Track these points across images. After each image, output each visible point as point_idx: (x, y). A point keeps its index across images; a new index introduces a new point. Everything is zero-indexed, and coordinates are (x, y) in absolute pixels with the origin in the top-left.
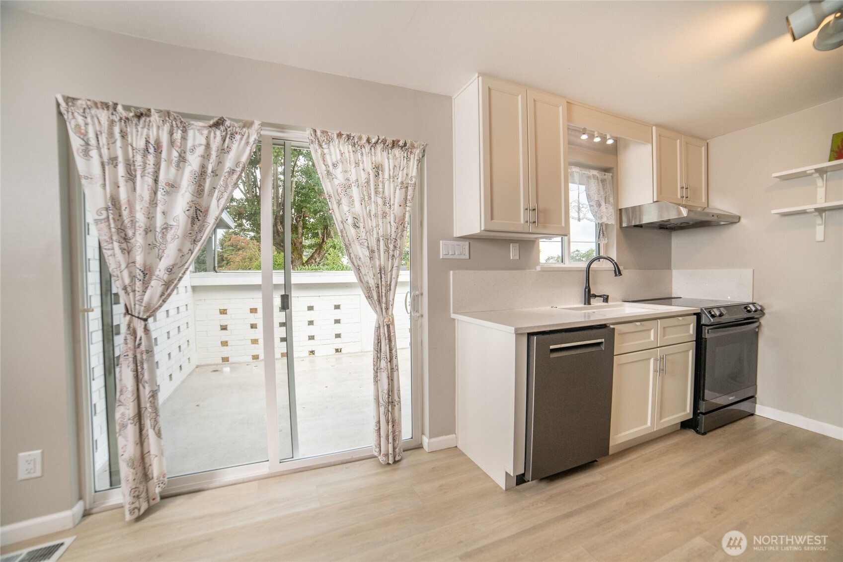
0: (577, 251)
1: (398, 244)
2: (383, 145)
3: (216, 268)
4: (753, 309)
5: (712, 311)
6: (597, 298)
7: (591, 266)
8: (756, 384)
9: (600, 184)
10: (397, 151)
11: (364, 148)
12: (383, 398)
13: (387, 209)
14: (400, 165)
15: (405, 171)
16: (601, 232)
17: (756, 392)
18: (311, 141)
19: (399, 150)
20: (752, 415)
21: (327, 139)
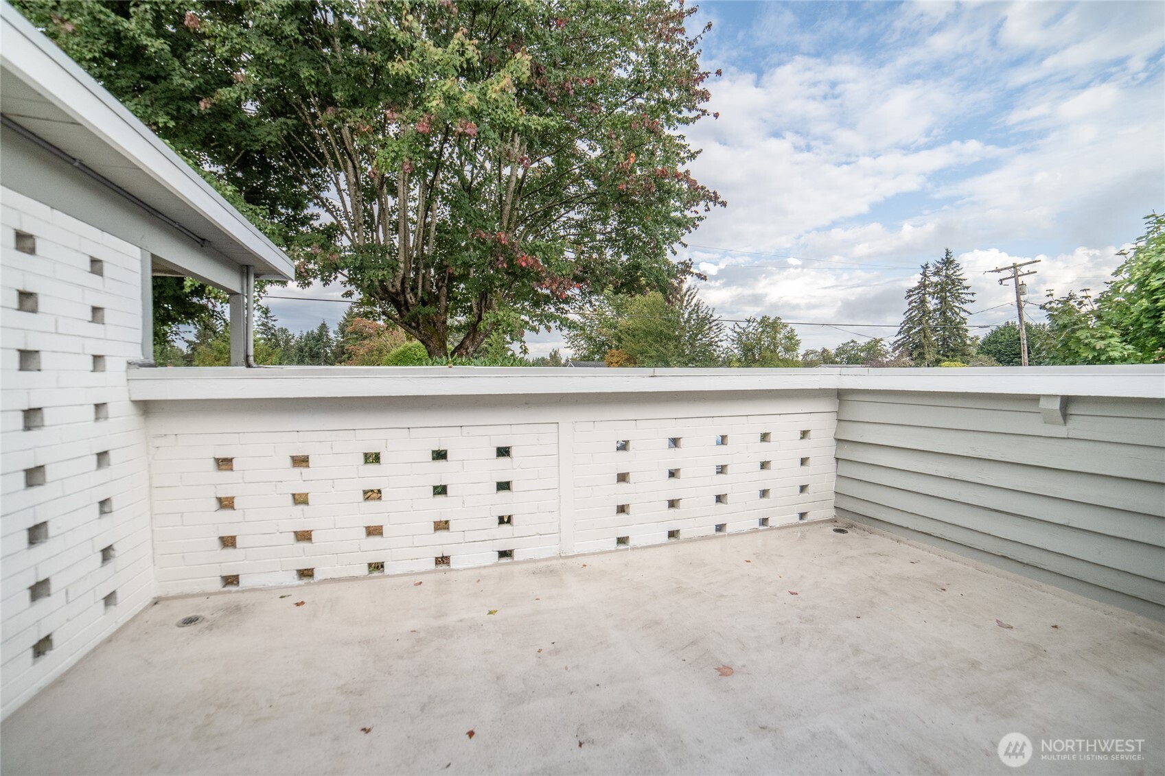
0: (853, 341)
3: (251, 359)
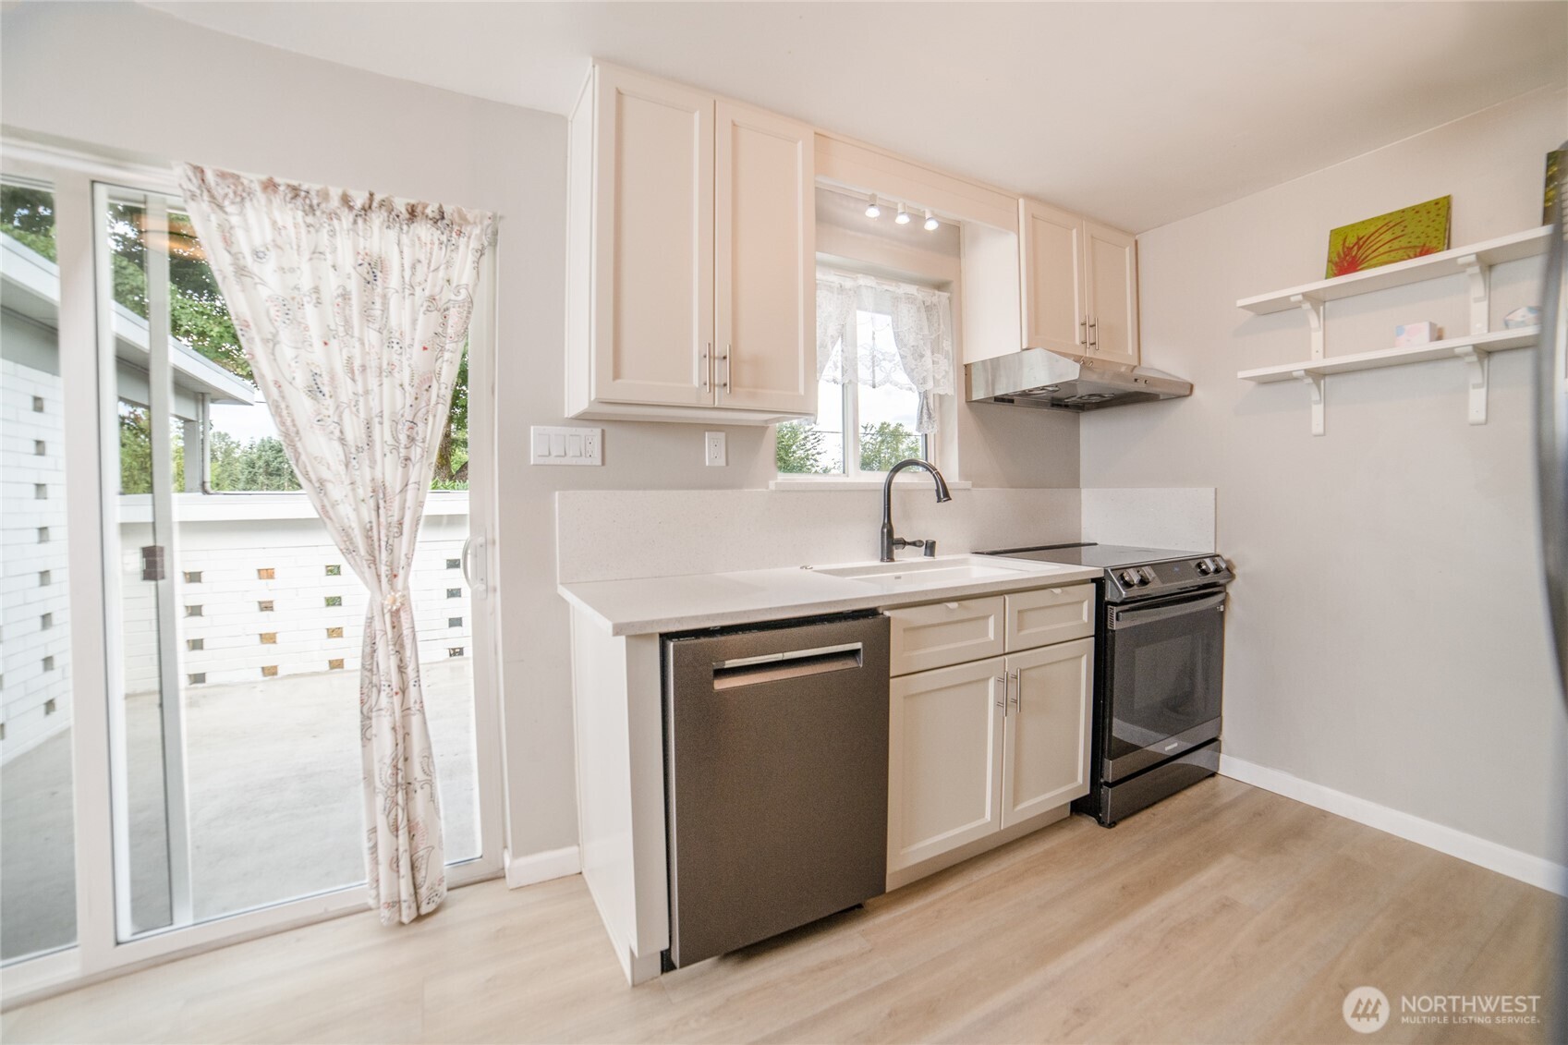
1: (420, 432)
2: (386, 214)
3: (208, 485)
4: (1212, 568)
5: (1125, 575)
6: (907, 547)
7: (893, 481)
8: (1220, 715)
9: (924, 315)
10: (423, 230)
11: (339, 219)
12: (383, 773)
13: (395, 356)
14: (430, 261)
15: (441, 273)
16: (925, 411)
17: (1220, 729)
18: (189, 193)
19: (429, 226)
20: (1213, 775)
21: (235, 193)
